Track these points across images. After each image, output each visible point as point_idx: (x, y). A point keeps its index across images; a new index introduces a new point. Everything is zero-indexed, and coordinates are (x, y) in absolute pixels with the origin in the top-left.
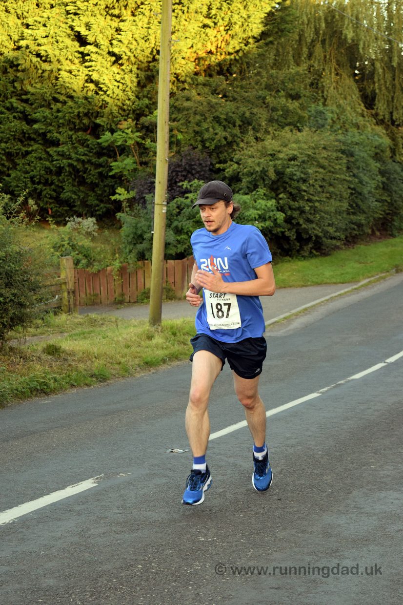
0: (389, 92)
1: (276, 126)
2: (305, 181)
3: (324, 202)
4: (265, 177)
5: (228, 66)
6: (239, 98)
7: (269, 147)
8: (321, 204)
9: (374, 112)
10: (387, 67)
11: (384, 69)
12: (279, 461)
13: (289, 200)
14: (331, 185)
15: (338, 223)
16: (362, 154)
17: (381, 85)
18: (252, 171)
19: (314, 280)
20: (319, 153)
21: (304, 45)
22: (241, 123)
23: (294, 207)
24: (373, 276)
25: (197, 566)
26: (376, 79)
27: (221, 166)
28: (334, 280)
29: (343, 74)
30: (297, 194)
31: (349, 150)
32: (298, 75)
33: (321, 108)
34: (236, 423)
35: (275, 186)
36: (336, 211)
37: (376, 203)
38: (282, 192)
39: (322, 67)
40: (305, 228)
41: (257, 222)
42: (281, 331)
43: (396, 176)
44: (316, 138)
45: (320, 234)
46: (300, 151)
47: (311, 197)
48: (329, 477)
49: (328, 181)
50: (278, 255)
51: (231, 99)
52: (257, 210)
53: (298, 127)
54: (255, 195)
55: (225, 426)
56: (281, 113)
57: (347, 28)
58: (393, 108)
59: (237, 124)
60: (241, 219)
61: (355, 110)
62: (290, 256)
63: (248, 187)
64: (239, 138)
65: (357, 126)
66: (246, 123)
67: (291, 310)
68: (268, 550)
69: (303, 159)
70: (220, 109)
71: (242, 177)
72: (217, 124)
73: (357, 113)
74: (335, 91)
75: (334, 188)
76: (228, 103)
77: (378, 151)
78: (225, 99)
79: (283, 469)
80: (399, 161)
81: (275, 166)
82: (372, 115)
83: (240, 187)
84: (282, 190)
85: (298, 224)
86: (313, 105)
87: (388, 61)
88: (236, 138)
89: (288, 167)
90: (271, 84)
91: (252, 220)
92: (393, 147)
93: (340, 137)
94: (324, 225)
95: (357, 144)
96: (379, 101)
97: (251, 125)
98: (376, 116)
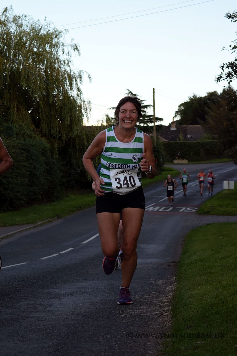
0: (48, 119)
3: (14, 178)
8: (12, 179)
9: (40, 130)
10: (46, 104)
11: (44, 105)
14: (17, 169)
15: (23, 191)
16: (35, 152)
17: (43, 114)
19: (10, 223)
20: (10, 150)
24: (44, 220)
26: (40, 111)
28: (22, 223)
29: (21, 108)
31: (27, 149)
33: (10, 125)
36: (21, 184)
37: (44, 180)
39: (9, 104)
40: (3, 193)
43: (54, 166)
44: (8, 141)
45: (13, 197)
57: (22, 81)
58: (50, 128)
61: (29, 129)
65: (31, 137)
73: (31, 130)
74: (17, 117)
77: (43, 151)
80: (56, 158)
82: (39, 131)
86: (5, 124)
87: (47, 101)
92: (52, 150)
93: (22, 142)
95: (32, 146)
96: (42, 123)
98: (41, 132)
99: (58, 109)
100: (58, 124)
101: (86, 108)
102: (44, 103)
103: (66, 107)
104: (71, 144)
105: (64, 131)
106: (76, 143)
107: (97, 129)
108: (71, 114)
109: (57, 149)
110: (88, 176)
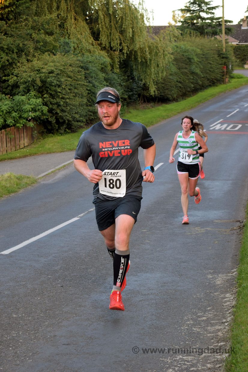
0: (108, 30)
1: (40, 52)
2: (59, 86)
3: (72, 98)
4: (34, 85)
5: (7, 15)
6: (15, 35)
7: (36, 65)
8: (70, 100)
9: (99, 42)
10: (106, 14)
11: (104, 16)
12: (59, 262)
13: (50, 98)
14: (75, 88)
15: (81, 112)
16: (94, 69)
17: (103, 25)
18: (26, 81)
19: (68, 148)
20: (67, 69)
21: (54, 1)
22: (17, 51)
23: (53, 102)
25: (14, 334)
26: (100, 22)
27: (6, 78)
29: (79, 19)
30: (54, 94)
31: (85, 66)
32: (52, 20)
33: (67, 40)
34: (28, 239)
35: (41, 90)
36: (79, 105)
38: (45, 94)
39: (66, 15)
40: (61, 116)
41: (31, 113)
42: (51, 180)
43: (114, 81)
44: (65, 59)
45: (71, 119)
46: (56, 67)
47: (64, 96)
48: (92, 270)
49: (73, 86)
50: (45, 133)
51: (10, 35)
52: (30, 105)
53: (53, 53)
54: (28, 96)
55: (22, 242)
56: (42, 44)
58: (111, 40)
59: (15, 52)
60: (21, 112)
61: (88, 42)
62: (53, 134)
63: (24, 91)
64: (16, 60)
65: (90, 51)
66: (20, 51)
67: (56, 166)
68: (59, 320)
69: (58, 72)
70: (4, 42)
71: (20, 85)
72: (2, 52)
73: (89, 43)
74: (75, 29)
75: (78, 90)
76: (8, 38)
77: (103, 66)
78: (6, 35)
79: (62, 267)
80: (116, 72)
81: (40, 78)
82: (98, 44)
83: (19, 91)
84: (45, 92)
85: (57, 113)
86: (62, 39)
87: (107, 11)
88: (14, 60)
89: (49, 78)
90: (35, 25)
91: (27, 112)
92: (112, 64)
93: (79, 58)
94: (73, 113)
95: (90, 62)
96: (102, 35)
97: (24, 52)
98: (100, 44)
99: (119, 20)
100: (119, 36)
101: (148, 17)
102: (103, 12)
103: (127, 17)
104: (133, 57)
105: (125, 43)
106: (138, 56)
107: (160, 40)
108: (133, 25)
109: (118, 62)
110: (150, 91)
